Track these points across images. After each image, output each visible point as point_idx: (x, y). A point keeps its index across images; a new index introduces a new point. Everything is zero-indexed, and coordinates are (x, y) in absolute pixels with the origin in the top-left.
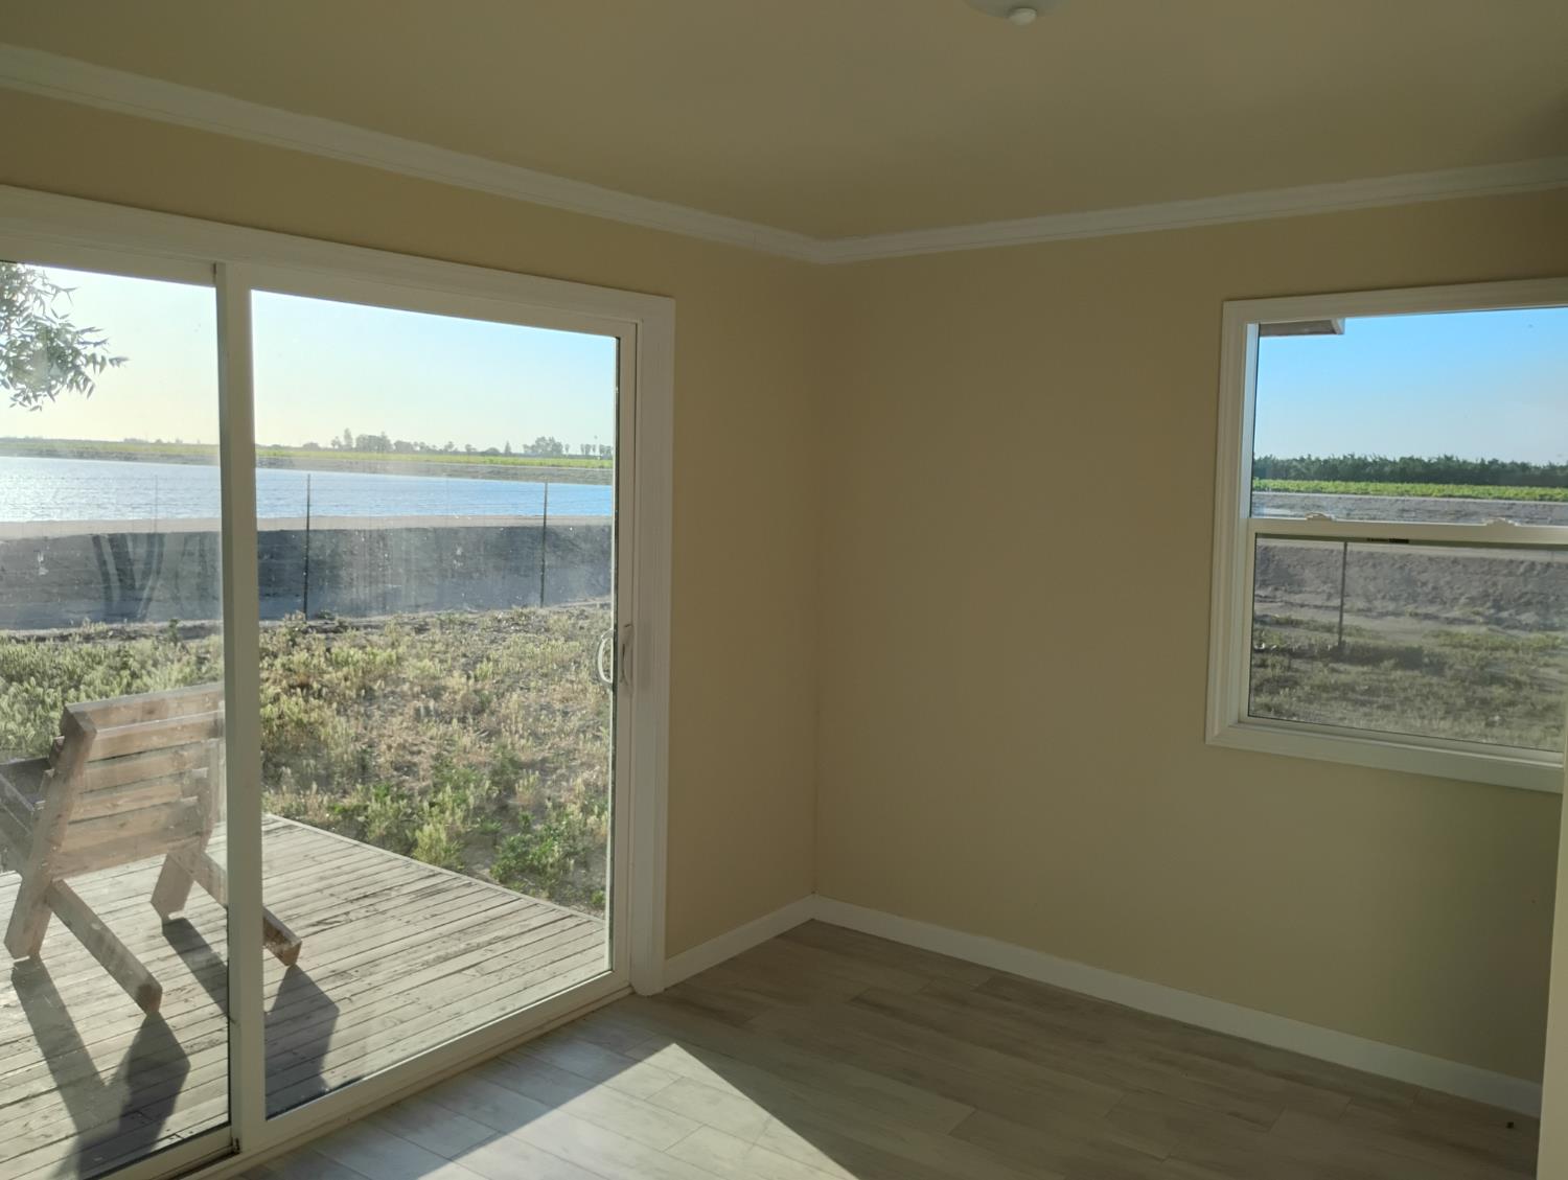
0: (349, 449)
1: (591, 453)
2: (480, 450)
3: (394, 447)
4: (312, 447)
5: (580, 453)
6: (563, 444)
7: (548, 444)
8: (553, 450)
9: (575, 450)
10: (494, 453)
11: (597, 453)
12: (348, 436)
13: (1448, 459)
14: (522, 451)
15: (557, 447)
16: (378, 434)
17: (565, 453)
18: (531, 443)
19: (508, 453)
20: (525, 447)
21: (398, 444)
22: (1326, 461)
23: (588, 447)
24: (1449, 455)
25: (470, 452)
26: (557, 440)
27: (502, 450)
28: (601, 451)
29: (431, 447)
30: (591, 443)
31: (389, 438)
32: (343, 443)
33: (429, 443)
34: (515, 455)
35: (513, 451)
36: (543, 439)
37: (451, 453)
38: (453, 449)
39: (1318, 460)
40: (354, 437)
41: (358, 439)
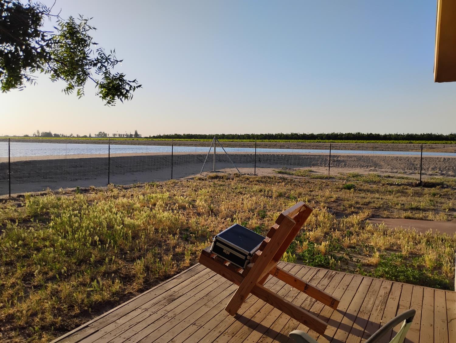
0: (39, 136)
1: (116, 136)
2: (81, 136)
3: (53, 136)
4: (27, 136)
5: (113, 136)
6: (107, 134)
7: (102, 134)
8: (104, 136)
9: (111, 135)
10: (85, 137)
11: (118, 136)
12: (38, 132)
13: (359, 133)
14: (94, 136)
15: (105, 135)
16: (48, 132)
17: (108, 136)
18: (97, 133)
19: (90, 136)
20: (96, 135)
21: (55, 135)
22: (327, 135)
23: (115, 135)
24: (359, 132)
25: (78, 137)
26: (105, 133)
27: (88, 136)
28: (119, 135)
29: (65, 135)
30: (116, 133)
31: (52, 133)
32: (37, 134)
33: (65, 134)
34: (92, 137)
35: (92, 136)
36: (101, 132)
37: (72, 137)
38: (73, 136)
39: (325, 134)
40: (40, 132)
41: (42, 133)
